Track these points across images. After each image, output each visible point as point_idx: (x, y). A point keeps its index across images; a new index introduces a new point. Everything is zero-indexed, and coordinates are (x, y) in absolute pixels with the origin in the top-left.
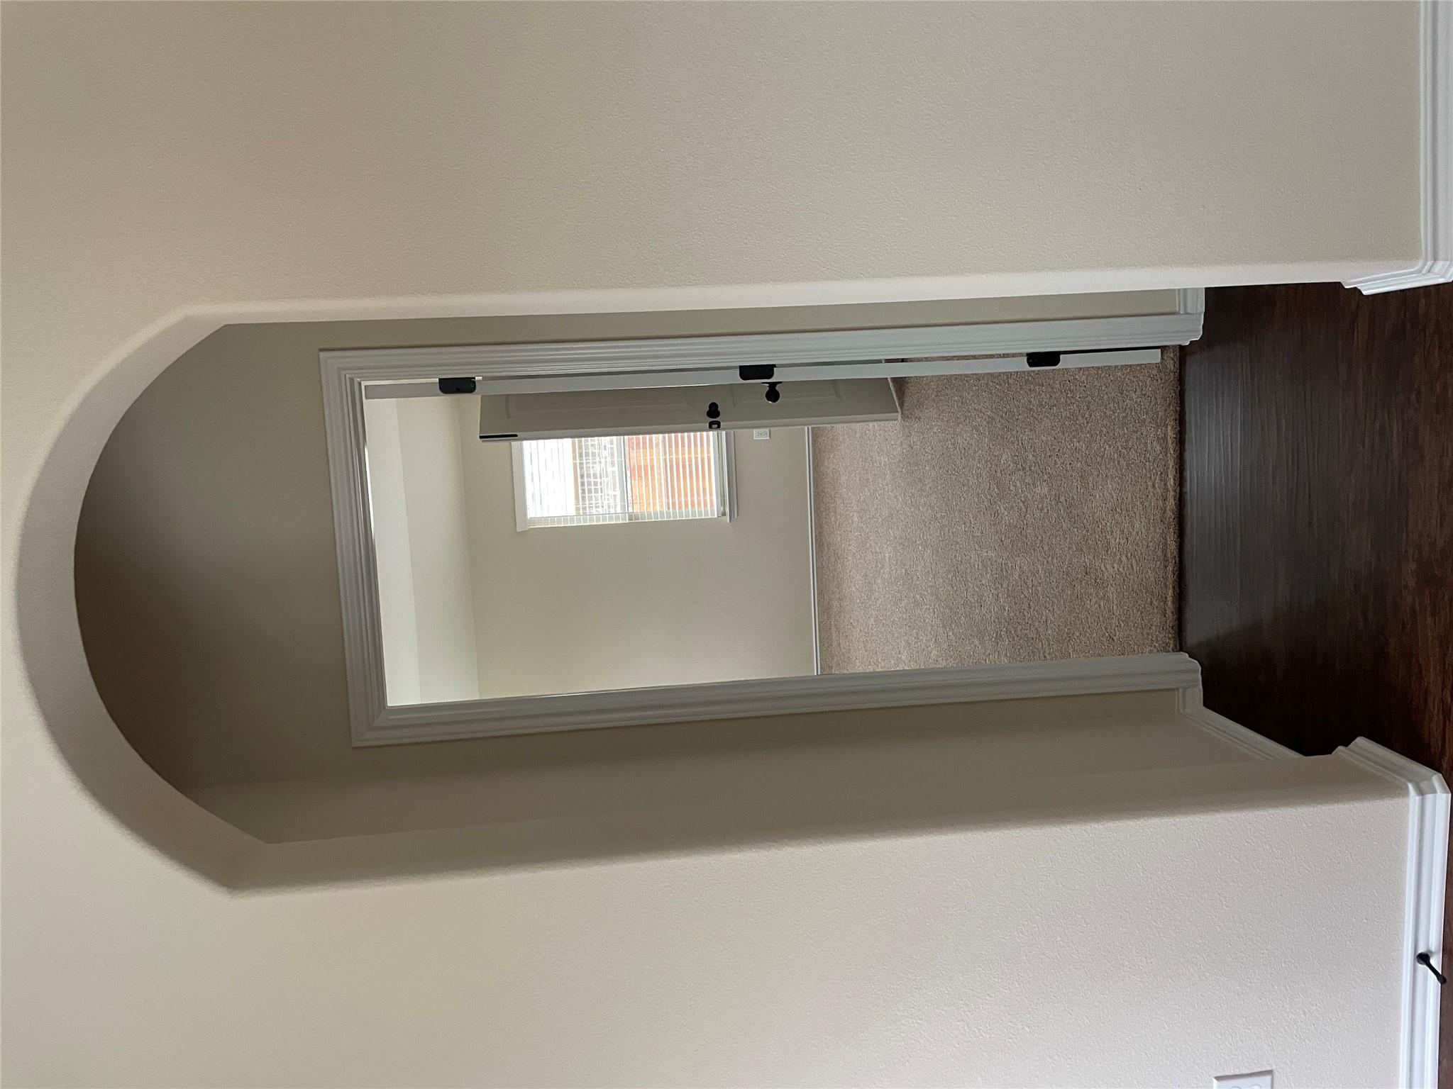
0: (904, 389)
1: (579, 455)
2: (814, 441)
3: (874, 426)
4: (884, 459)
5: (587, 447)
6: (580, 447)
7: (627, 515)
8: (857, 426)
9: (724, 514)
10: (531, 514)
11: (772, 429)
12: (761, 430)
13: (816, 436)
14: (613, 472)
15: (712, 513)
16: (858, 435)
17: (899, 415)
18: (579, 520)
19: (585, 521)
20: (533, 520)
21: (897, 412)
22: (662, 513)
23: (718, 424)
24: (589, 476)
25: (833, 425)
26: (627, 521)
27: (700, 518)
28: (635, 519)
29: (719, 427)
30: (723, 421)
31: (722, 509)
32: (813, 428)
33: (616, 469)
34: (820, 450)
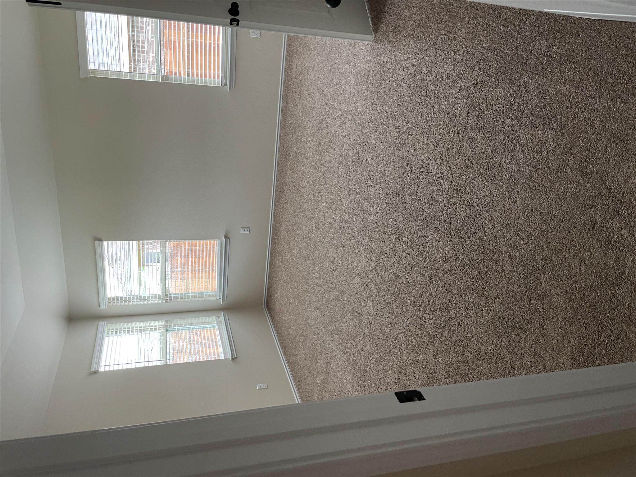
0: (381, 17)
1: (132, 28)
2: (289, 44)
3: (344, 43)
4: (350, 69)
5: (137, 22)
6: (133, 22)
7: (160, 76)
8: (328, 40)
9: (226, 85)
10: (91, 66)
11: (263, 32)
12: (255, 31)
13: (290, 41)
14: (152, 42)
15: (218, 84)
16: (328, 47)
17: (373, 37)
18: (131, 76)
19: (135, 76)
20: (94, 71)
21: (372, 35)
22: (184, 78)
23: (238, 22)
24: (138, 41)
25: (306, 36)
26: (160, 81)
27: (210, 85)
28: (166, 80)
29: (238, 24)
30: (241, 20)
31: (225, 81)
32: (288, 36)
33: (154, 39)
34: (293, 51)
